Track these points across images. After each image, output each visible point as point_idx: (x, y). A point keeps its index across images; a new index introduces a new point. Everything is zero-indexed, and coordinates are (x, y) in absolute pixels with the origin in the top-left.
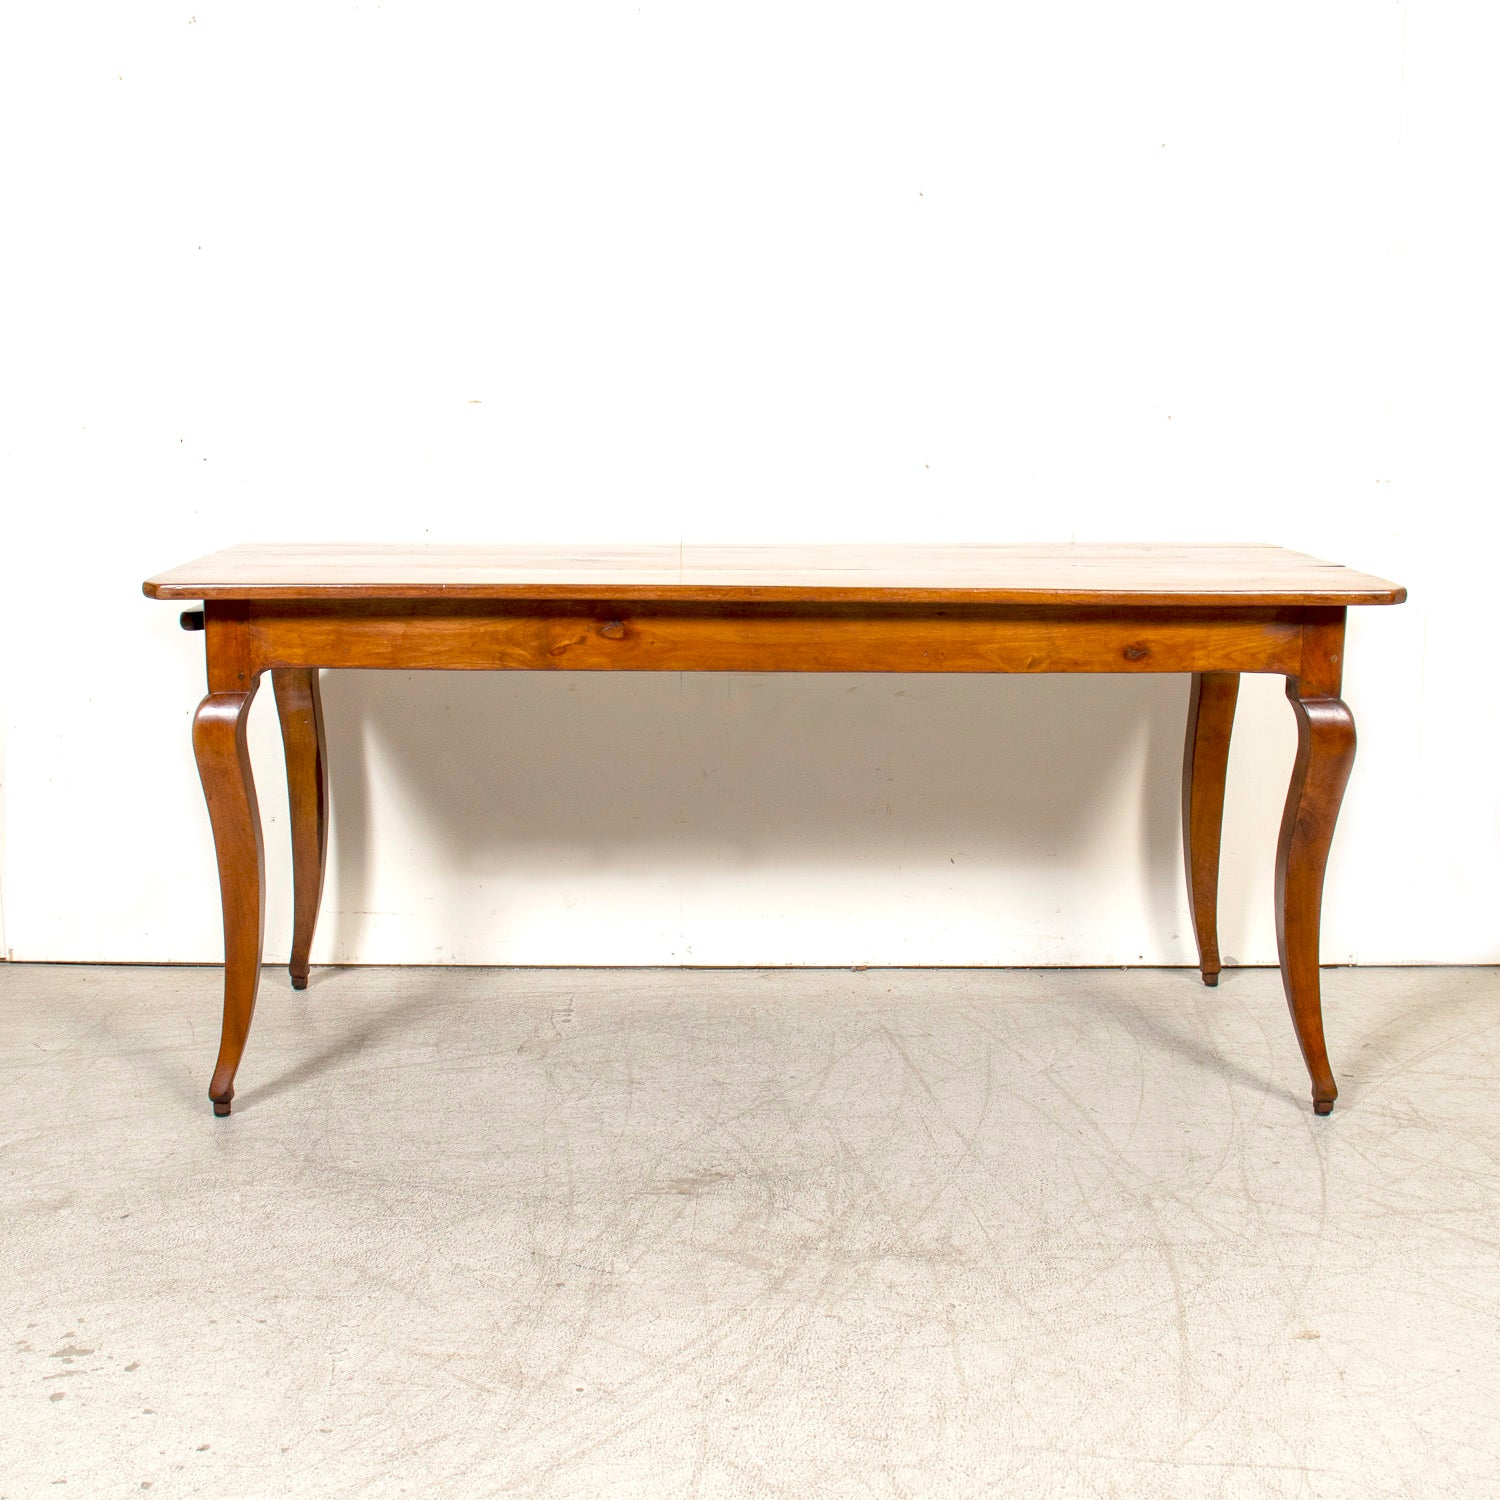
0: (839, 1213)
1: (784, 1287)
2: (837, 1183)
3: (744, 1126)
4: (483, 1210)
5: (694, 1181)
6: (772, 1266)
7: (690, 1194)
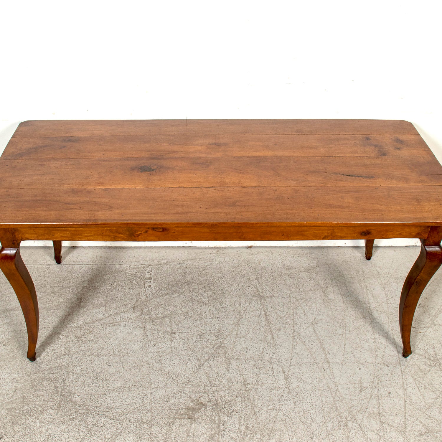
0: (242, 433)
3: (210, 366)
4: (121, 432)
5: (194, 409)
7: (192, 419)
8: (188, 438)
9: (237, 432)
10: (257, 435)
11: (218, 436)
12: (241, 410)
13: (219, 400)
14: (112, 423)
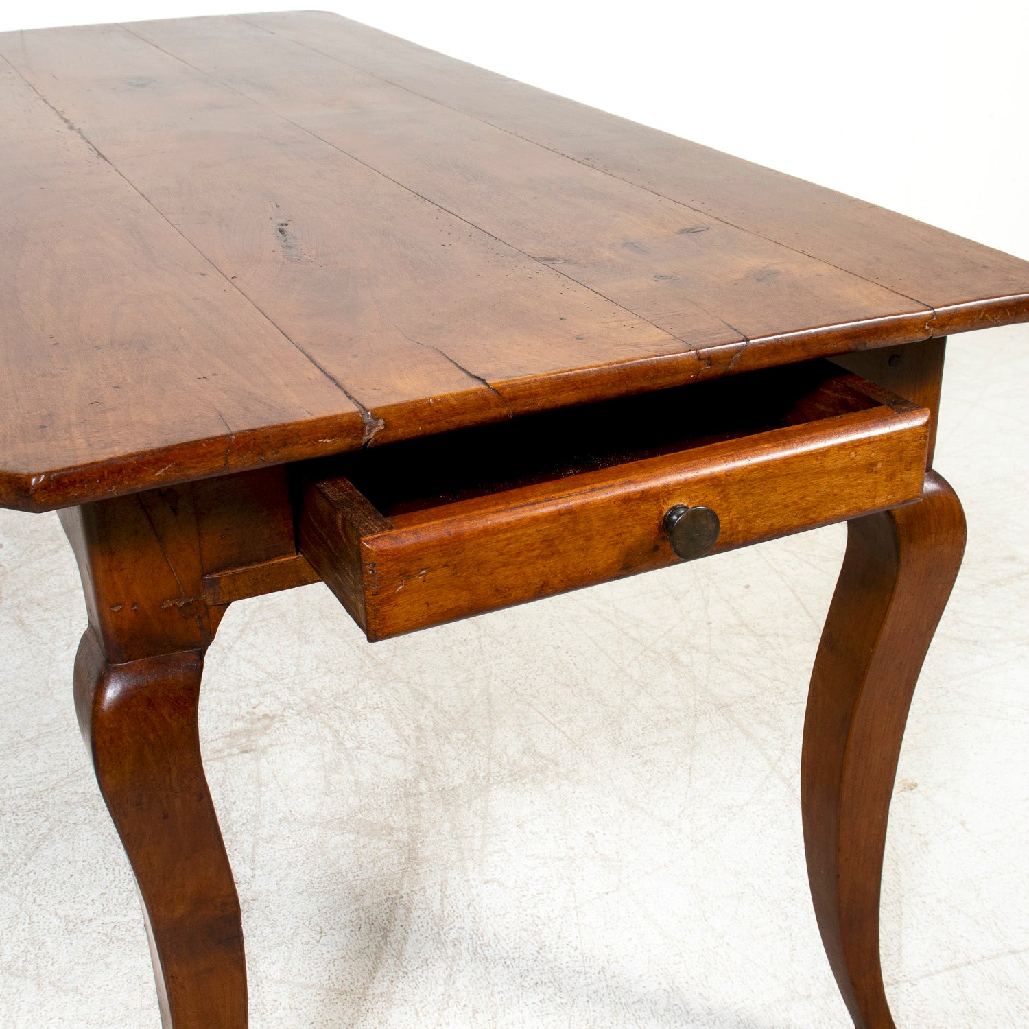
0: (413, 740)
1: (420, 855)
2: (387, 701)
3: (252, 646)
4: (51, 830)
5: (248, 733)
6: (392, 829)
7: (254, 750)
8: (263, 789)
9: (398, 741)
10: (456, 734)
11: (346, 763)
12: (383, 700)
13: (313, 698)
14: (13, 821)
